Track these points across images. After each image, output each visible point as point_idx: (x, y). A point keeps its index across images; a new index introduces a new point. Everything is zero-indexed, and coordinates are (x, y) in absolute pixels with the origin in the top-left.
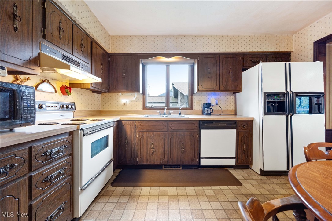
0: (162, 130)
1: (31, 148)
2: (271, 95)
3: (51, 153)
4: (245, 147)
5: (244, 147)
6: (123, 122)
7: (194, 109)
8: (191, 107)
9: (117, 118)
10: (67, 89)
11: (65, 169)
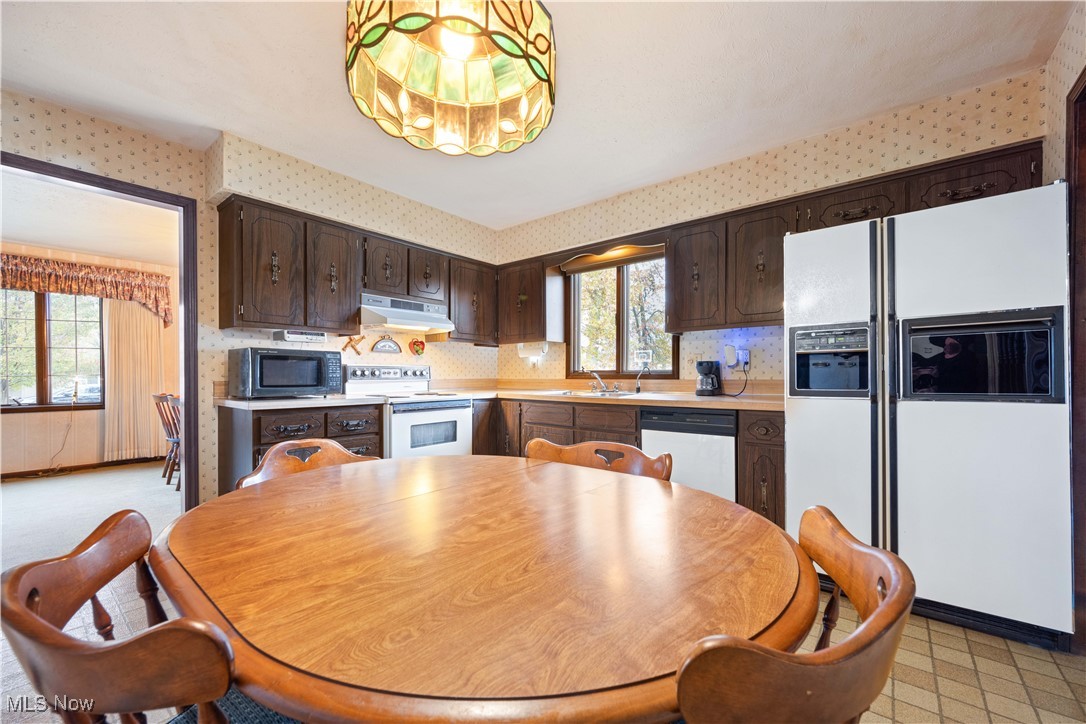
0: (565, 424)
1: (326, 415)
2: (813, 335)
3: (348, 424)
4: (764, 490)
5: (761, 490)
6: (503, 402)
7: (681, 377)
8: (675, 374)
9: (491, 395)
10: (417, 346)
11: (367, 449)
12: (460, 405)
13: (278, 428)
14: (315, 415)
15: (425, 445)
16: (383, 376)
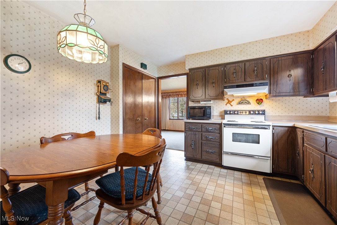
1: (202, 125)
3: (208, 129)
6: (297, 129)
10: (260, 101)
11: (215, 138)
12: (264, 128)
13: (189, 127)
14: (199, 125)
15: (240, 142)
16: (239, 113)
